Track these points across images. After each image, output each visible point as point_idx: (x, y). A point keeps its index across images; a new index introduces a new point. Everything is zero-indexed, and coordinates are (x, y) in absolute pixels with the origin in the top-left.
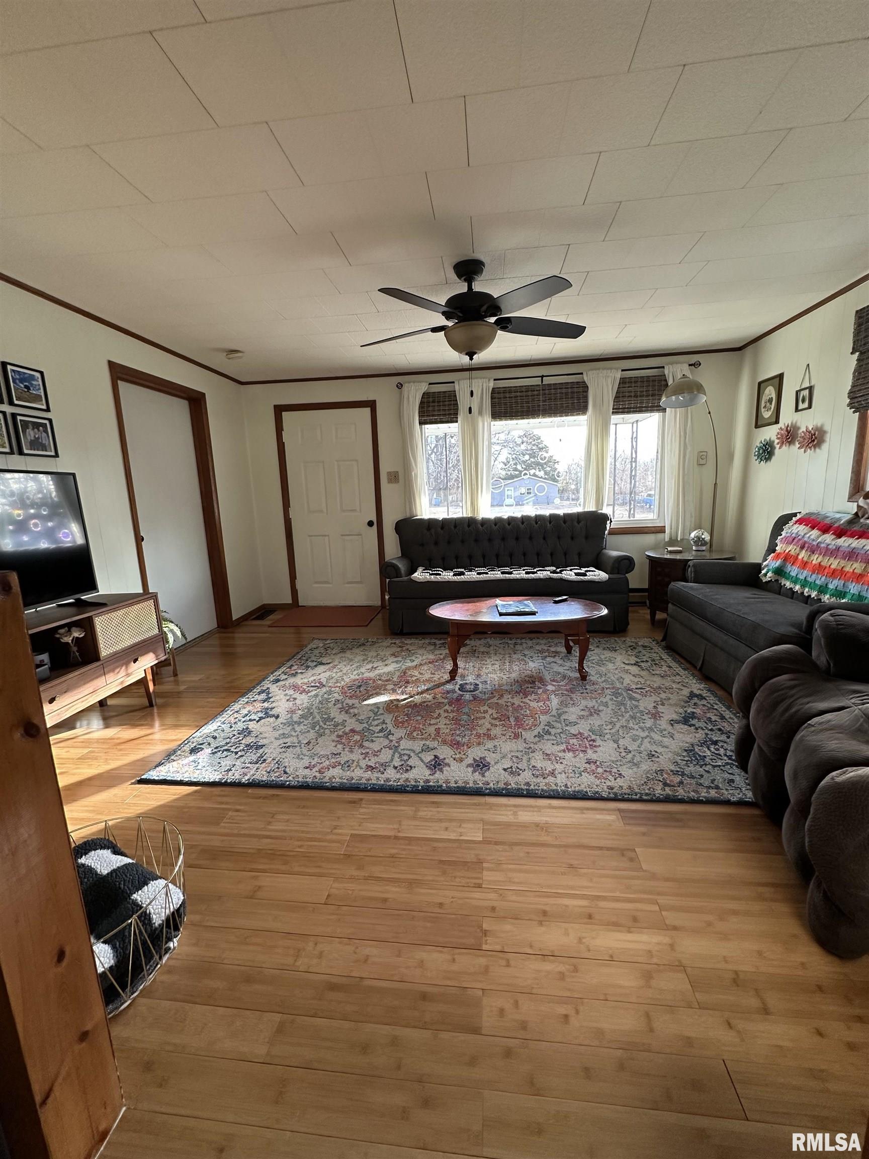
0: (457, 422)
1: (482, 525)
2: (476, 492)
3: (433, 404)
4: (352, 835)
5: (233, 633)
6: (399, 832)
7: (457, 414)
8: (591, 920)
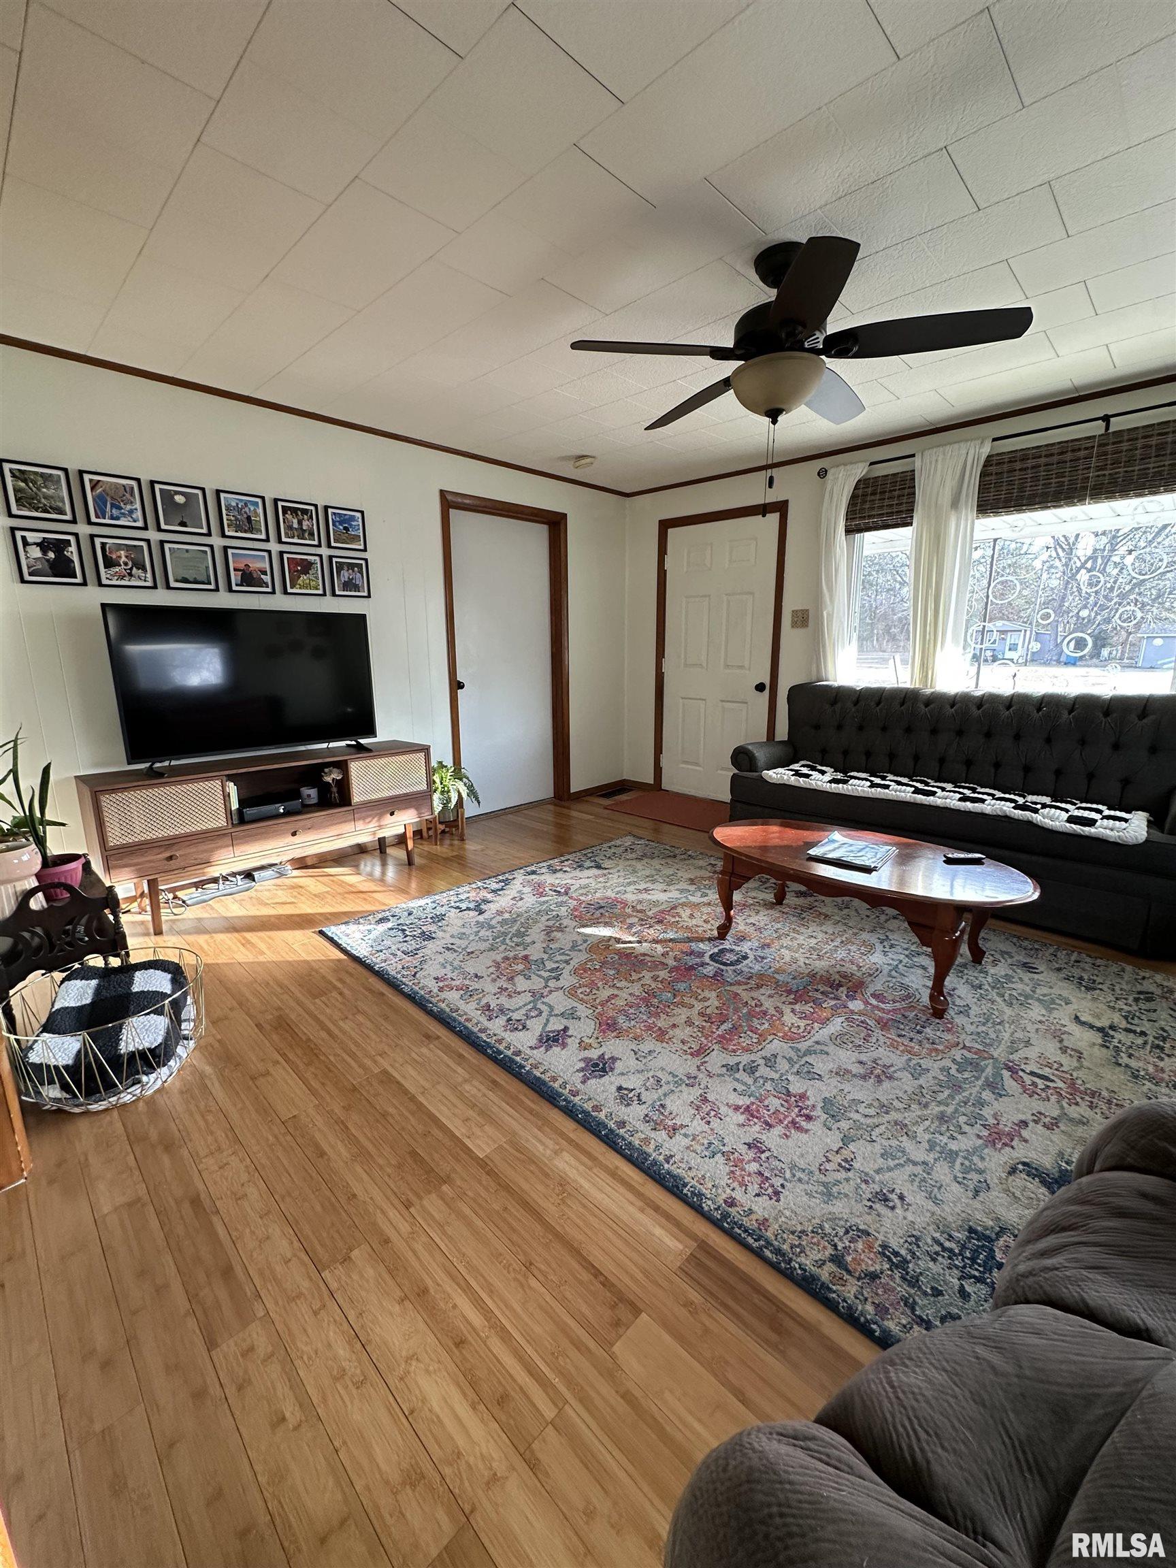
0: (911, 524)
1: (927, 705)
2: (932, 645)
3: (873, 498)
4: (385, 1072)
5: (569, 808)
6: (423, 1093)
7: (913, 510)
8: (454, 1349)
